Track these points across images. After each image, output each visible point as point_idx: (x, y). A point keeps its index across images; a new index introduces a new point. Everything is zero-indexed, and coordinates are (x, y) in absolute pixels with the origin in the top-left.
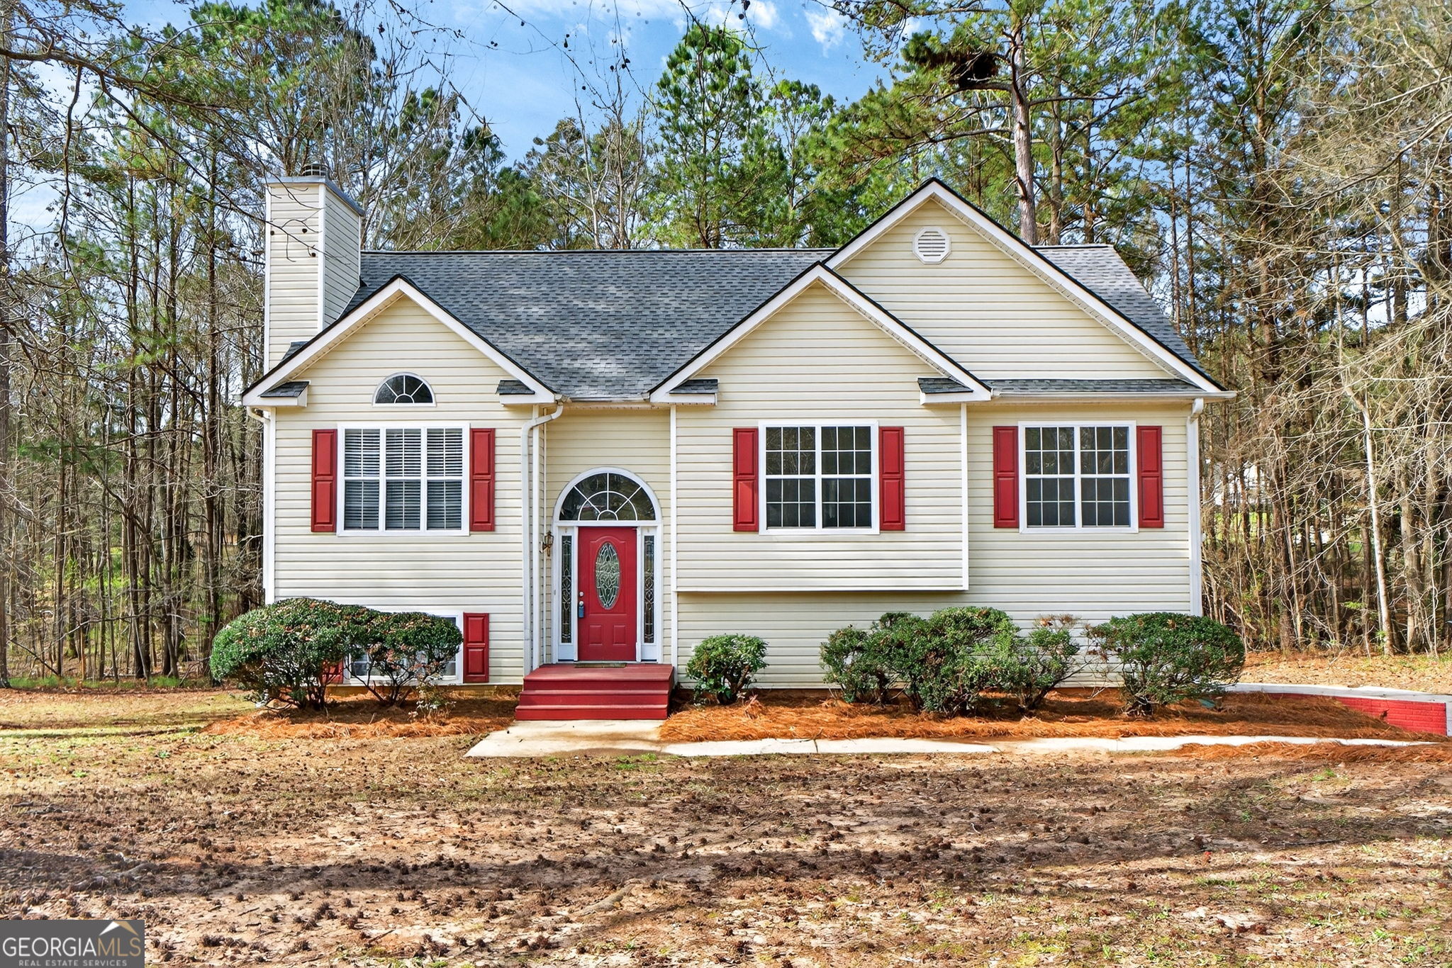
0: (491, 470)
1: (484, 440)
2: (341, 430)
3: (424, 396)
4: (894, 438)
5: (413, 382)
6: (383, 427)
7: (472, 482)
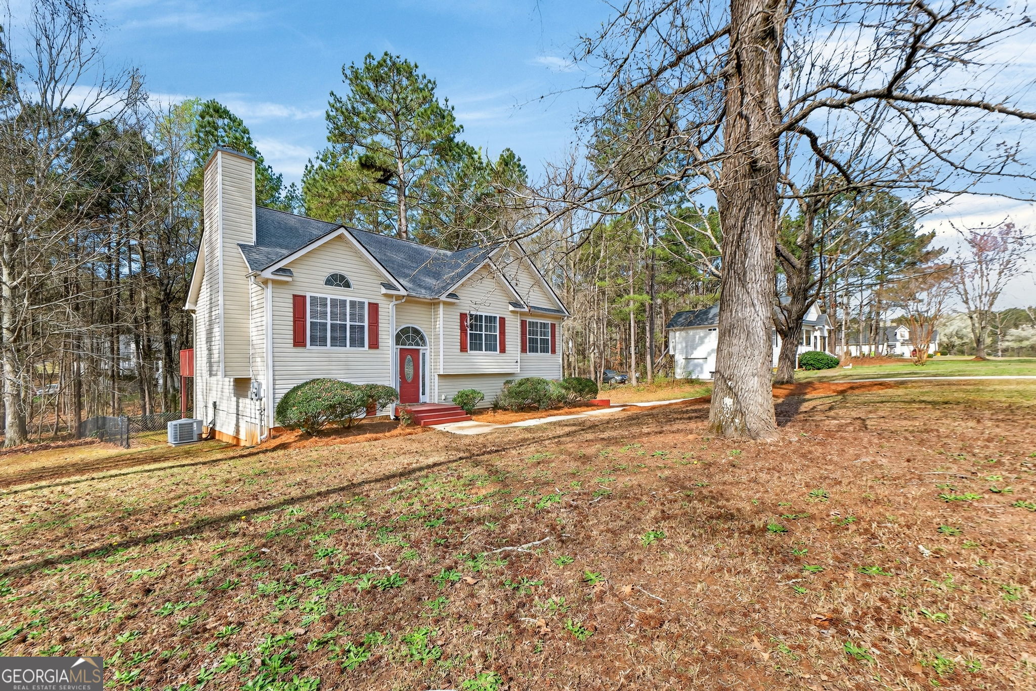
0: (377, 322)
1: (374, 308)
2: (308, 295)
3: (347, 285)
4: (502, 320)
5: (342, 278)
6: (329, 297)
7: (369, 326)
